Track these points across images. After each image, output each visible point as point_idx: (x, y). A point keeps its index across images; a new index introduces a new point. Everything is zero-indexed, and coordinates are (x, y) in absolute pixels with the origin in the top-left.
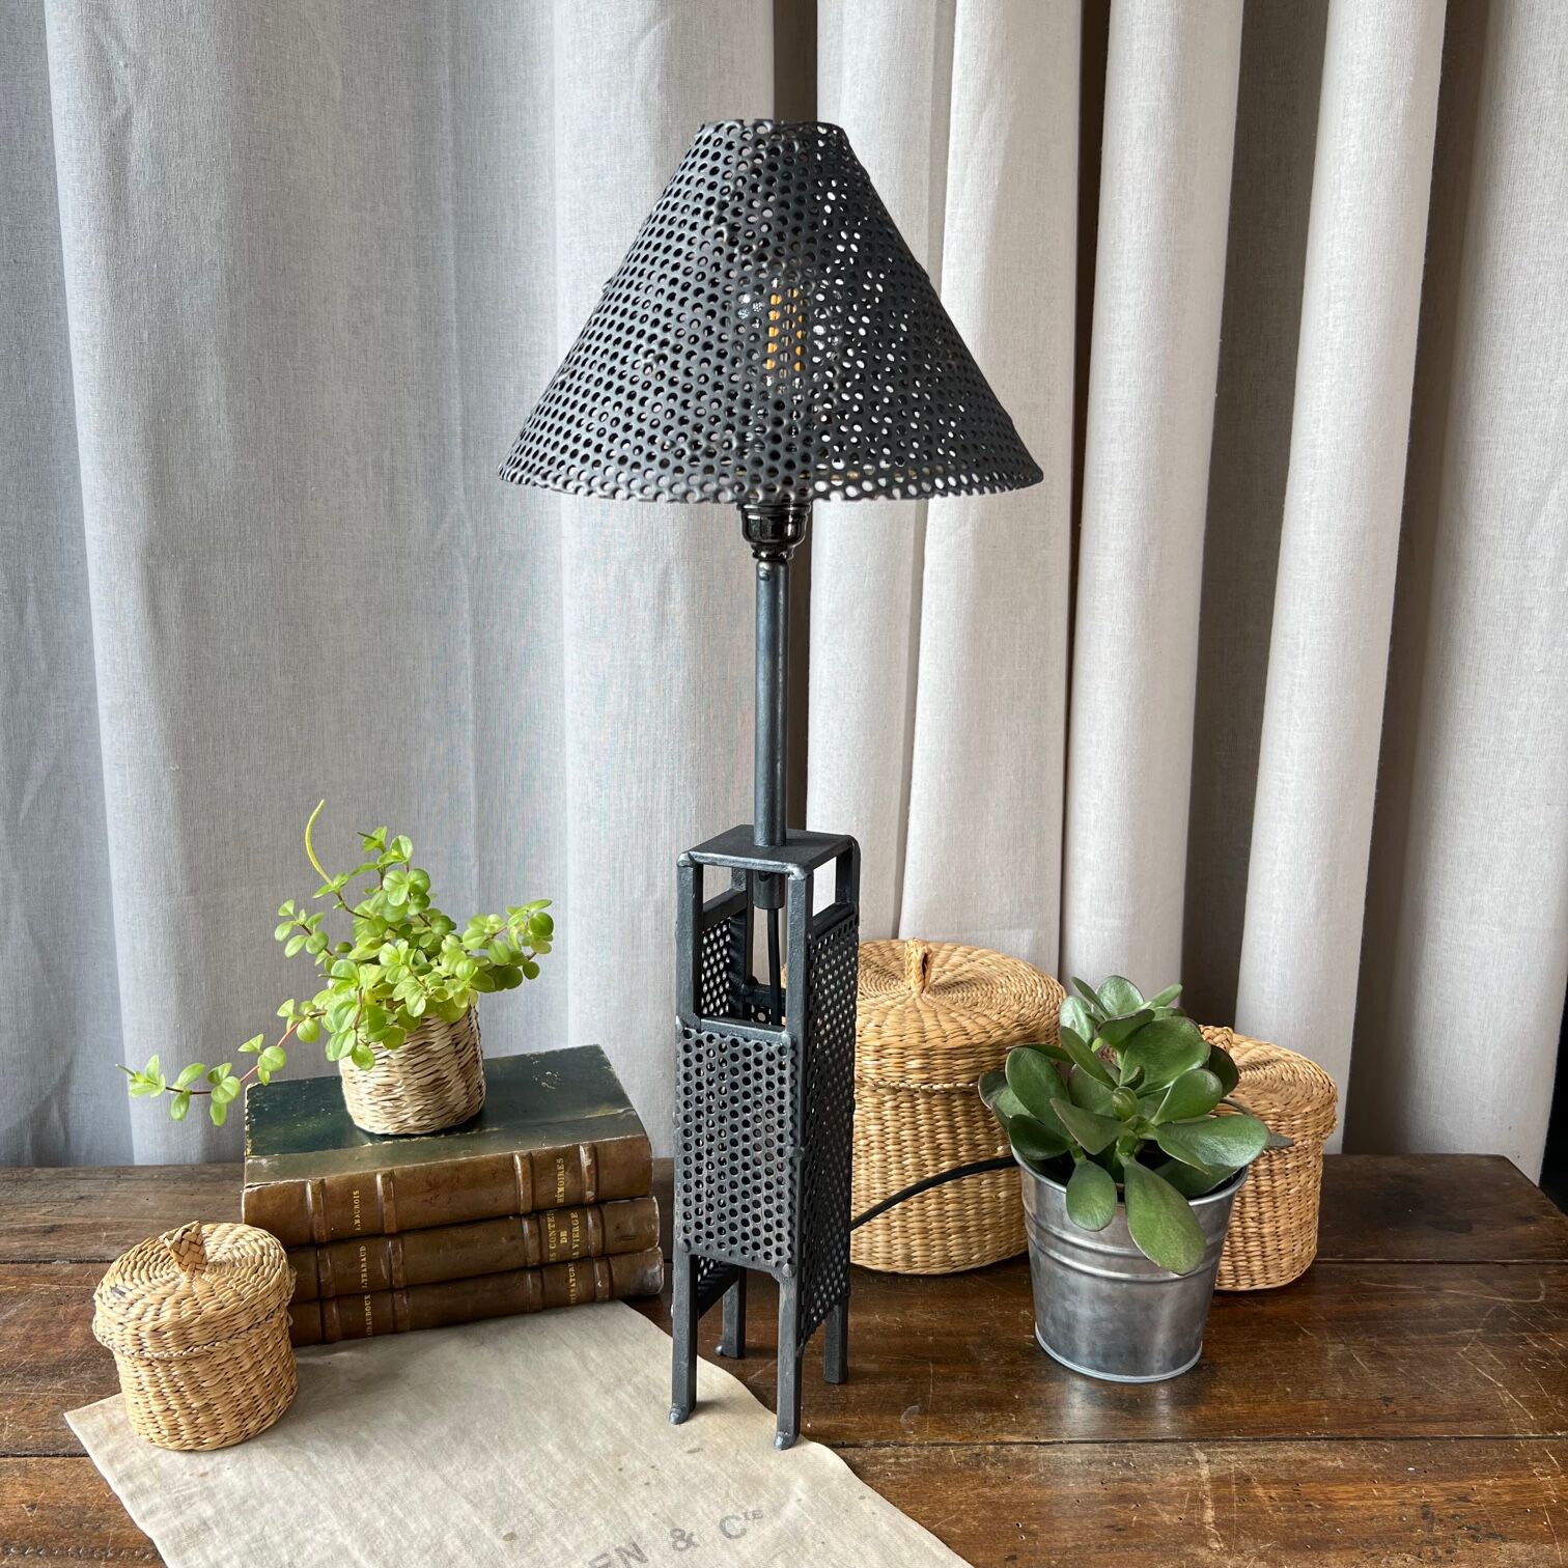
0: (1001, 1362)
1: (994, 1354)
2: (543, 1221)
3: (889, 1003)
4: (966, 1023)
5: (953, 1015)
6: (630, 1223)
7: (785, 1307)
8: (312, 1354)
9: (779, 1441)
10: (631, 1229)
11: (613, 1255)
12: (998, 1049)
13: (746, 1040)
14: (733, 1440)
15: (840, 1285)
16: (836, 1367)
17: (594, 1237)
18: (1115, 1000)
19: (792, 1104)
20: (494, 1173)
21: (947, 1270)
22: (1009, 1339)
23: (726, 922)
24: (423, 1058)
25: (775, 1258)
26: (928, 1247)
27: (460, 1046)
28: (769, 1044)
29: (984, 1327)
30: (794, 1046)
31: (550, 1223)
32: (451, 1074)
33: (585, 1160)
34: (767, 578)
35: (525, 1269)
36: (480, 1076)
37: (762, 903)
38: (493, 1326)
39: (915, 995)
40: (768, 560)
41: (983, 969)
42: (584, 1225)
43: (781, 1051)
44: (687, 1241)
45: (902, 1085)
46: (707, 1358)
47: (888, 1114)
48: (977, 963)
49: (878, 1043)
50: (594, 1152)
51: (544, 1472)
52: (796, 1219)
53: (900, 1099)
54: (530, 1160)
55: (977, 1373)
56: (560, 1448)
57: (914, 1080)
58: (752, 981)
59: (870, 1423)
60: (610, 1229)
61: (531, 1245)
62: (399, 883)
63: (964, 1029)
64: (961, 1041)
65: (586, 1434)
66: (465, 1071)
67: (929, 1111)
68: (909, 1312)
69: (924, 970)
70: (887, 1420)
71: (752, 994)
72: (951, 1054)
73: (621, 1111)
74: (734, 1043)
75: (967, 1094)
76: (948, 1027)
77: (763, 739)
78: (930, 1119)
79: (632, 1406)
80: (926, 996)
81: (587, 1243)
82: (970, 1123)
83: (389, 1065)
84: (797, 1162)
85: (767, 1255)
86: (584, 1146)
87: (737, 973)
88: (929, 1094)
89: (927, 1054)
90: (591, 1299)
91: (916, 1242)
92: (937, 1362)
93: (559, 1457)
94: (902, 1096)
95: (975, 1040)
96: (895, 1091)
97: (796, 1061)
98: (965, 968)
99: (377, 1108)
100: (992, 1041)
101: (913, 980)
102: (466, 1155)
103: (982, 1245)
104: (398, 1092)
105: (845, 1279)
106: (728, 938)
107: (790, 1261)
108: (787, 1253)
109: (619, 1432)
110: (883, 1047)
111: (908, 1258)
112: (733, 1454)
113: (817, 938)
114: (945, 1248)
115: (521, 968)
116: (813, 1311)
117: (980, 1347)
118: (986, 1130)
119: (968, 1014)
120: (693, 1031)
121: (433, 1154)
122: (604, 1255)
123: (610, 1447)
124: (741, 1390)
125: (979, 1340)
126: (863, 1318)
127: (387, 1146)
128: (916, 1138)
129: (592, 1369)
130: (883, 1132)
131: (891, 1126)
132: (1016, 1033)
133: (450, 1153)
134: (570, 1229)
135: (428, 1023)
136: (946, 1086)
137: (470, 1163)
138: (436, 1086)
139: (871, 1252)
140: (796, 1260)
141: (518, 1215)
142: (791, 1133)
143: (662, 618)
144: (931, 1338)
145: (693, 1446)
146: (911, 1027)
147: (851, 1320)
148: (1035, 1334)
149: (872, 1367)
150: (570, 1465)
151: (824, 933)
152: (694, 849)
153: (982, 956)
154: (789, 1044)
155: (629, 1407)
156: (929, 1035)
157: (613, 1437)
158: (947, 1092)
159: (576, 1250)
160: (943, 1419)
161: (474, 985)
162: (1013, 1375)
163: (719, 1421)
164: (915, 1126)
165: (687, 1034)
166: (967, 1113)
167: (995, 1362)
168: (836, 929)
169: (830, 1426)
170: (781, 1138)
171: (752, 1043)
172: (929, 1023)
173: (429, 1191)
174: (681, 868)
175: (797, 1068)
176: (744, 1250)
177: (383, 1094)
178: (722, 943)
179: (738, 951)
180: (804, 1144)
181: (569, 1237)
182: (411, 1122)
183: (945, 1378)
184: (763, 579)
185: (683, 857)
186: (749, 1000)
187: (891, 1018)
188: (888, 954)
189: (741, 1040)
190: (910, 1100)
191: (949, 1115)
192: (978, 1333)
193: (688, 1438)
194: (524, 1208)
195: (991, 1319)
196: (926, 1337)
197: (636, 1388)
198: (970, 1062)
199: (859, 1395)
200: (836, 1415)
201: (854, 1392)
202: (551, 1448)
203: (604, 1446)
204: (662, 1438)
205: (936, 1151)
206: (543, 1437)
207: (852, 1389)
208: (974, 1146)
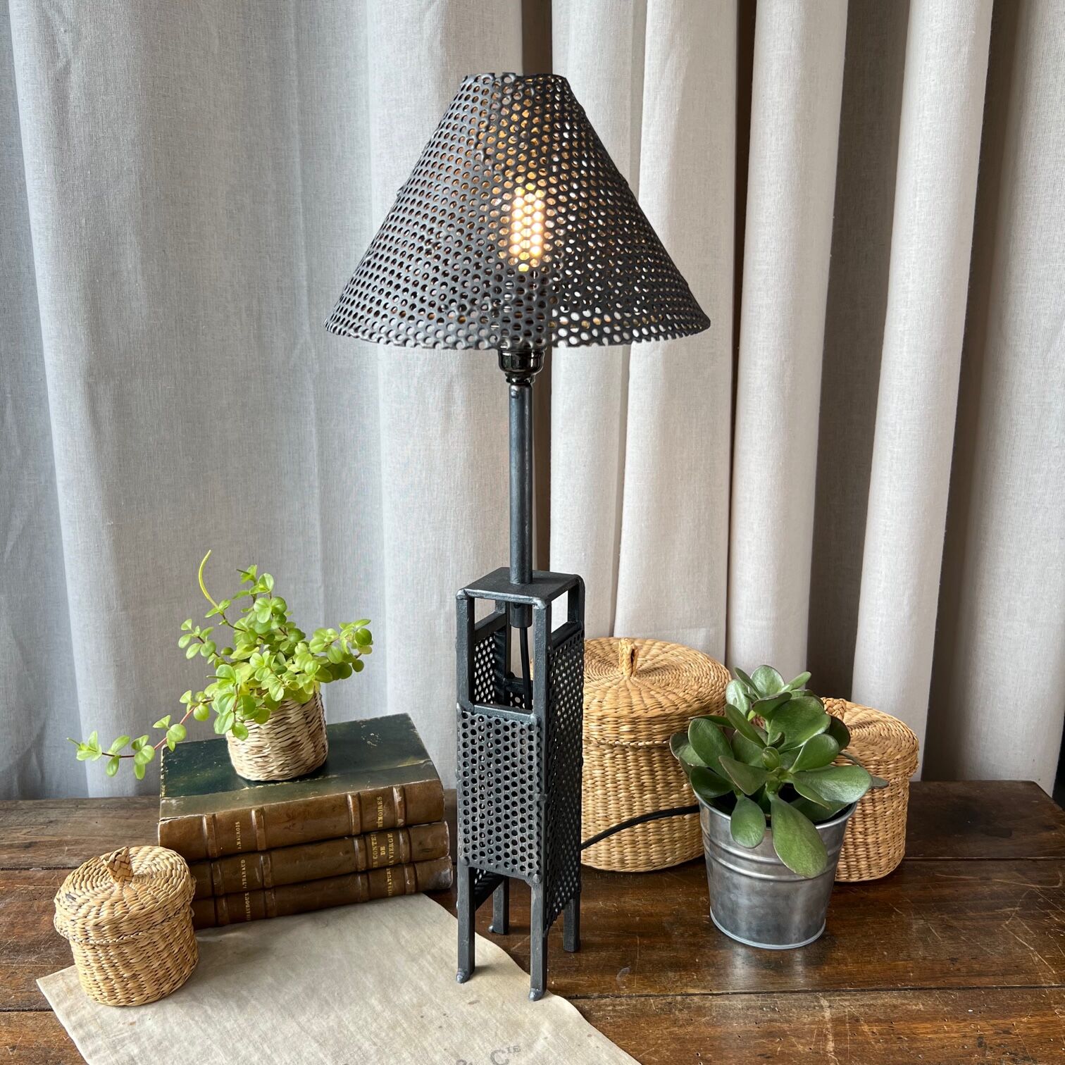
0: (686, 935)
1: (682, 930)
2: (368, 840)
3: (608, 684)
4: (661, 699)
5: (652, 693)
6: (429, 840)
7: (535, 903)
8: (209, 935)
9: (532, 995)
10: (429, 843)
11: (417, 862)
12: (683, 717)
13: (506, 720)
14: (500, 994)
15: (574, 885)
16: (572, 941)
17: (404, 851)
18: (764, 683)
19: (538, 764)
20: (334, 808)
21: (650, 869)
22: (692, 918)
23: (492, 635)
24: (283, 728)
25: (527, 870)
26: (636, 853)
27: (309, 719)
28: (522, 723)
29: (674, 910)
30: (539, 725)
31: (373, 841)
32: (303, 738)
33: (397, 797)
34: (516, 397)
35: (356, 873)
36: (324, 739)
37: (516, 623)
38: (335, 913)
39: (626, 678)
40: (517, 384)
41: (673, 659)
42: (397, 842)
43: (530, 728)
44: (466, 858)
45: (617, 743)
46: (482, 934)
47: (607, 762)
48: (669, 654)
49: (600, 714)
50: (403, 791)
51: (369, 1019)
52: (542, 843)
53: (616, 752)
54: (358, 798)
55: (670, 943)
56: (380, 1002)
57: (625, 739)
58: (510, 676)
59: (595, 981)
60: (415, 845)
61: (360, 856)
62: (264, 607)
63: (659, 703)
64: (657, 712)
65: (398, 991)
66: (313, 736)
67: (636, 760)
68: (623, 900)
69: (632, 661)
70: (607, 978)
71: (510, 685)
72: (651, 721)
73: (422, 762)
74: (498, 722)
75: (662, 748)
76: (648, 702)
77: (515, 510)
78: (637, 765)
79: (431, 970)
80: (634, 679)
81: (399, 854)
82: (664, 768)
83: (260, 734)
84: (542, 804)
85: (522, 868)
86: (396, 787)
87: (500, 671)
88: (635, 749)
89: (634, 721)
90: (402, 893)
91: (628, 850)
92: (642, 935)
93: (379, 1008)
94: (617, 750)
95: (667, 711)
96: (612, 747)
97: (541, 734)
98: (661, 657)
99: (252, 762)
100: (679, 711)
101: (624, 667)
102: (314, 795)
103: (673, 852)
104: (266, 752)
105: (577, 881)
106: (493, 646)
107: (538, 873)
108: (536, 867)
109: (421, 989)
110: (603, 717)
111: (622, 861)
112: (500, 1004)
113: (555, 648)
114: (648, 854)
115: (351, 664)
116: (555, 905)
117: (672, 924)
118: (675, 773)
119: (662, 692)
120: (469, 714)
121: (291, 795)
122: (411, 862)
123: (415, 1000)
124: (506, 957)
125: (671, 919)
126: (592, 904)
127: (259, 789)
128: (627, 779)
129: (403, 943)
130: (604, 775)
131: (610, 771)
132: (696, 705)
133: (303, 793)
134: (387, 845)
135: (286, 704)
136: (648, 743)
137: (317, 801)
138: (293, 747)
139: (596, 857)
140: (542, 871)
141: (351, 836)
142: (538, 785)
143: (448, 416)
144: (638, 918)
145: (472, 999)
146: (623, 702)
147: (582, 906)
148: (709, 914)
149: (598, 939)
150: (387, 1014)
151: (559, 644)
152: (468, 587)
153: (673, 649)
154: (536, 724)
155: (429, 972)
156: (636, 708)
157: (416, 993)
158: (649, 748)
159: (391, 859)
160: (646, 977)
161: (318, 678)
162: (694, 945)
163: (490, 980)
164: (626, 771)
165: (464, 716)
166: (662, 761)
167: (682, 935)
168: (568, 642)
169: (568, 983)
170: (531, 788)
171: (510, 722)
172: (635, 699)
173: (288, 821)
174: (459, 600)
175: (541, 739)
176: (506, 864)
177: (256, 754)
178: (489, 649)
179: (500, 655)
180: (547, 792)
181: (387, 850)
182: (276, 772)
183: (647, 948)
184: (513, 397)
185: (460, 593)
186: (508, 689)
187: (609, 696)
188: (607, 648)
189: (502, 720)
190: (622, 752)
191: (650, 762)
192: (670, 915)
193: (470, 993)
194: (355, 831)
195: (679, 904)
196: (634, 917)
197: (433, 957)
198: (663, 726)
199: (588, 960)
200: (572, 975)
201: (585, 958)
202: (374, 1002)
203: (411, 999)
204: (451, 993)
205: (641, 787)
206: (368, 994)
207: (583, 956)
208: (667, 784)
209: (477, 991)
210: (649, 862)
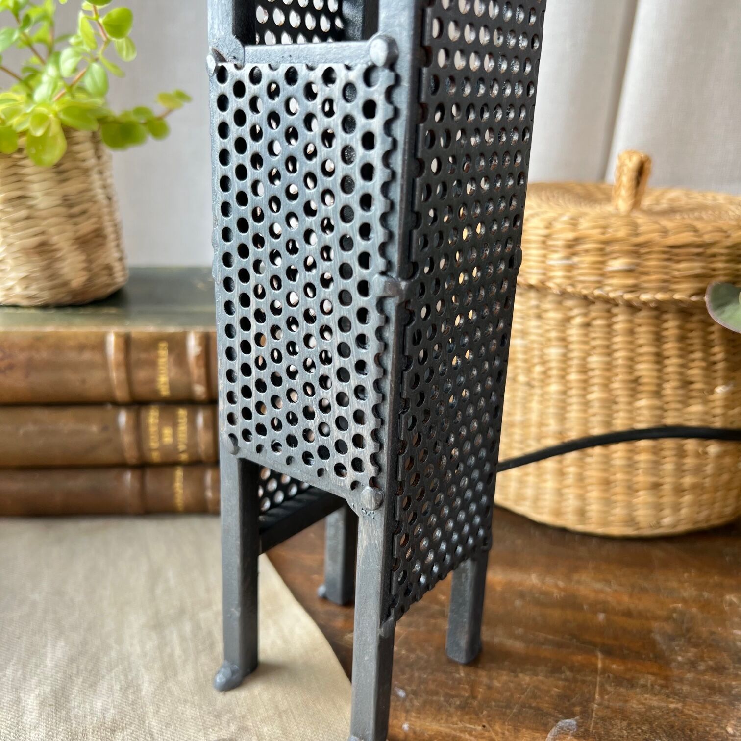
0: (702, 667)
1: (692, 653)
2: (143, 414)
7: (366, 557)
15: (474, 532)
16: (463, 641)
21: (630, 531)
22: (712, 633)
25: (351, 475)
26: (608, 502)
28: (349, 69)
29: (675, 610)
33: (194, 348)
39: (622, 213)
42: (192, 422)
43: (369, 77)
44: (232, 437)
45: (597, 292)
47: (574, 332)
49: (571, 235)
50: (205, 341)
52: (386, 410)
53: (593, 314)
54: (127, 343)
55: (666, 678)
56: (43, 703)
59: (497, 738)
64: (687, 237)
65: (93, 685)
67: (631, 332)
68: (576, 577)
69: (638, 183)
72: (673, 253)
75: (688, 310)
78: (631, 343)
79: (178, 652)
81: (196, 445)
82: (685, 352)
84: (391, 306)
85: (339, 469)
86: (193, 332)
88: (632, 308)
89: (638, 251)
90: (199, 509)
91: (594, 494)
92: (609, 652)
94: (596, 309)
96: (587, 301)
97: (396, 93)
100: (731, 241)
101: (621, 197)
103: (677, 508)
105: (482, 525)
107: (374, 482)
108: (370, 470)
109: (138, 690)
110: (577, 241)
111: (582, 513)
114: (630, 506)
116: (417, 567)
117: (672, 638)
118: (703, 364)
120: (230, 67)
125: (669, 628)
126: (516, 577)
128: (609, 367)
129: (159, 592)
130: (565, 358)
131: (577, 350)
134: (175, 425)
136: (660, 296)
138: (44, 251)
140: (384, 481)
141: (117, 404)
142: (383, 250)
144: (602, 616)
145: (223, 735)
149: (517, 646)
155: (171, 656)
156: (642, 229)
157: (124, 695)
159: (182, 452)
162: (721, 691)
164: (609, 351)
166: (682, 338)
167: (693, 664)
176: (307, 457)
181: (175, 435)
182: (18, 290)
183: (619, 680)
190: (606, 314)
191: (658, 339)
192: (668, 618)
193: (226, 718)
194: (121, 394)
195: (684, 601)
196: (595, 613)
197: (197, 627)
198: (696, 267)
199: (489, 687)
200: (450, 715)
201: (485, 680)
202: (31, 702)
203: (104, 710)
204: (189, 712)
205: (634, 385)
206: (34, 681)
207: (483, 676)
208: (686, 383)
209: (243, 717)
210: (630, 521)
